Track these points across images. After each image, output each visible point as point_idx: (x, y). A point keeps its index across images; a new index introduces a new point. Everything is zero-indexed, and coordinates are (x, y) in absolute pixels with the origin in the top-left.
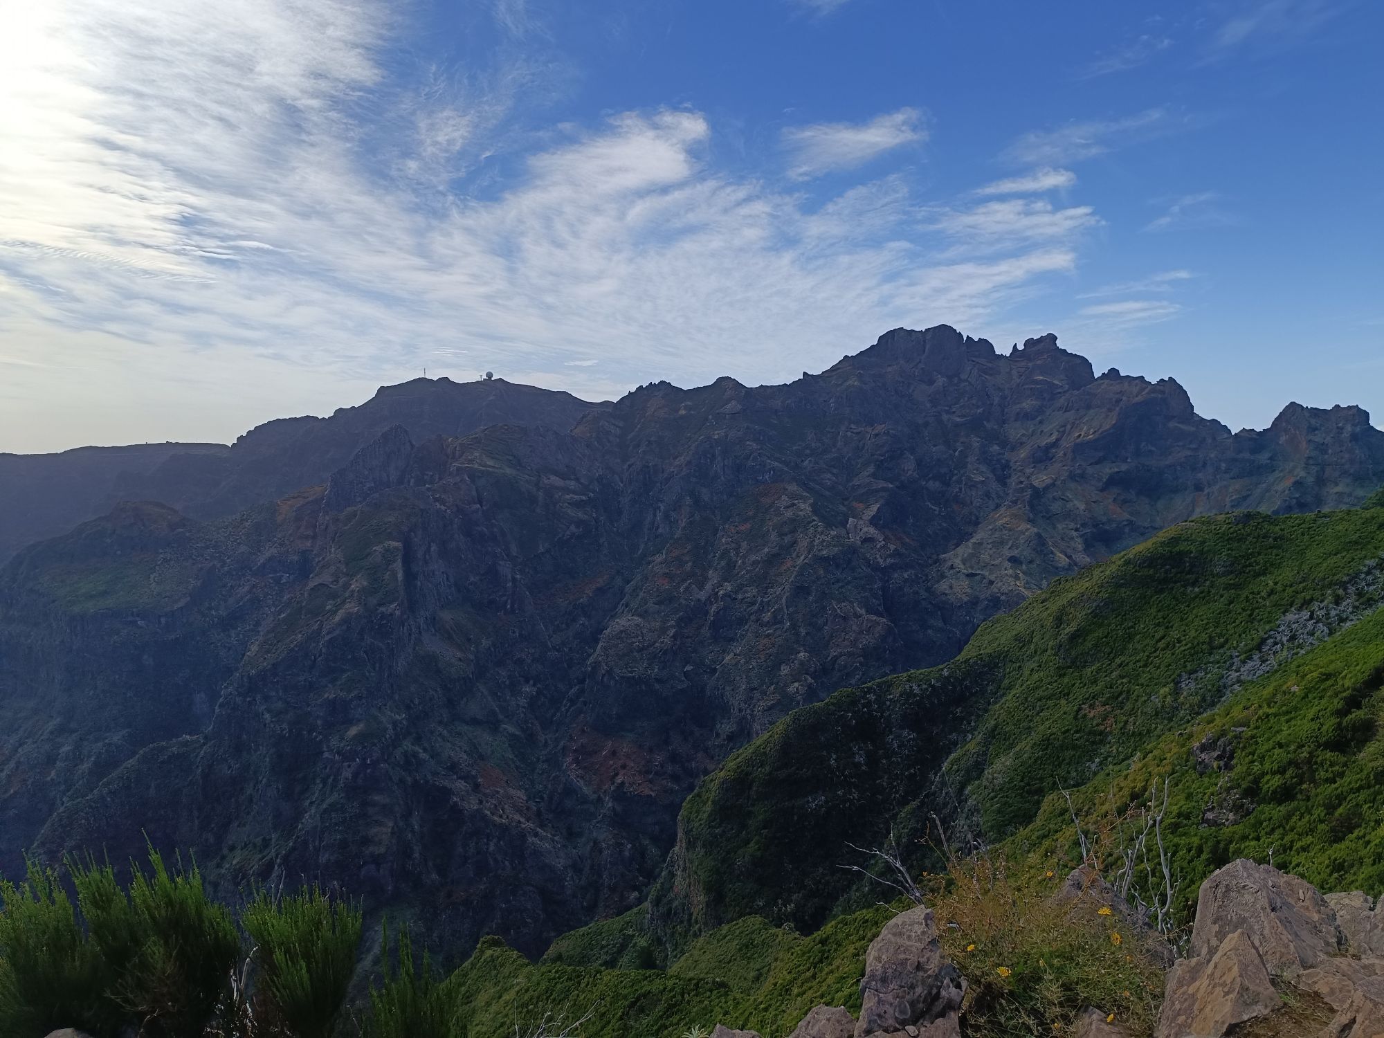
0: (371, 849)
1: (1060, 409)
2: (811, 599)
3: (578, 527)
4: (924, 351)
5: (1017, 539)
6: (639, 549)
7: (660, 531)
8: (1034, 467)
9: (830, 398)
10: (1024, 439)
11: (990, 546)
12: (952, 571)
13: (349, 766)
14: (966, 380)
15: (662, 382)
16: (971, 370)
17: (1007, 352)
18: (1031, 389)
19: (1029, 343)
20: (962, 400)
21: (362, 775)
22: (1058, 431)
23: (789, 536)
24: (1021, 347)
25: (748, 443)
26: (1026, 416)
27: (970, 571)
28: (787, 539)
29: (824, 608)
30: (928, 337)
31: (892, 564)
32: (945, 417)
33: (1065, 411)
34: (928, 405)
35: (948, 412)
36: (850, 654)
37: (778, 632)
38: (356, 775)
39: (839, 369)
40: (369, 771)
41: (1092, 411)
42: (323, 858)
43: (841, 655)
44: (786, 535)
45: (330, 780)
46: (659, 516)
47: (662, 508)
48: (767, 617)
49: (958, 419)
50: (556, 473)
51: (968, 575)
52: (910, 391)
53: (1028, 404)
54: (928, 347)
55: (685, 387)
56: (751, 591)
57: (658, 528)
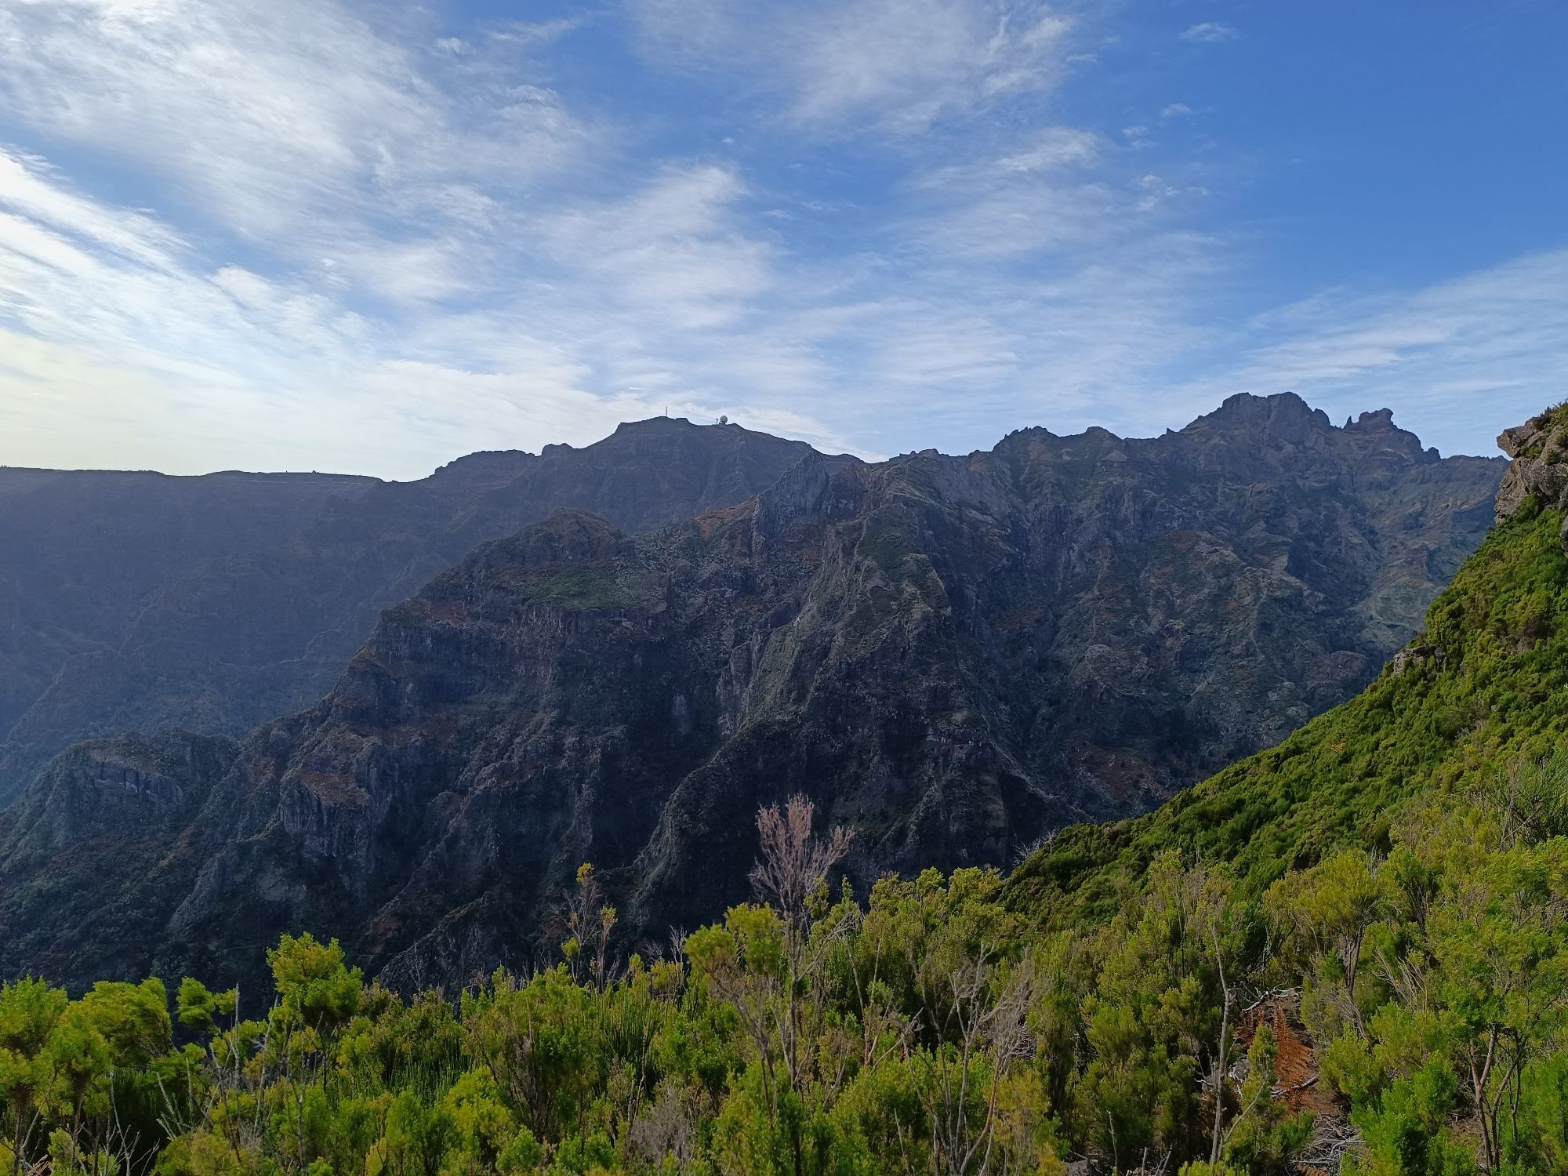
0: (993, 822)
1: (1413, 481)
2: (1275, 635)
3: (1008, 560)
4: (1269, 417)
5: (1425, 596)
6: (1057, 587)
7: (1077, 570)
8: (1406, 533)
9: (1199, 455)
10: (1383, 508)
11: (1399, 602)
12: (1371, 622)
13: (962, 748)
14: (1312, 448)
15: (1038, 428)
16: (1317, 439)
17: (1342, 424)
18: (1381, 460)
19: (1364, 416)
20: (1313, 467)
21: (974, 757)
22: (1422, 502)
23: (1225, 579)
24: (1355, 420)
25: (1145, 491)
26: (1380, 486)
27: (1390, 623)
28: (1223, 581)
29: (1290, 644)
30: (1274, 403)
31: (1324, 611)
32: (1300, 482)
33: (1421, 483)
34: (1282, 470)
35: (1301, 477)
36: (1329, 686)
37: (1252, 664)
38: (969, 756)
39: (1197, 428)
40: (980, 753)
41: (1451, 484)
42: (954, 828)
43: (1319, 686)
44: (1221, 577)
45: (941, 760)
46: (1074, 556)
47: (1076, 548)
48: (1237, 649)
49: (1316, 485)
50: (975, 508)
51: (1388, 626)
52: (1263, 454)
53: (1379, 475)
54: (1273, 413)
55: (1060, 433)
56: (1207, 628)
57: (1074, 567)
